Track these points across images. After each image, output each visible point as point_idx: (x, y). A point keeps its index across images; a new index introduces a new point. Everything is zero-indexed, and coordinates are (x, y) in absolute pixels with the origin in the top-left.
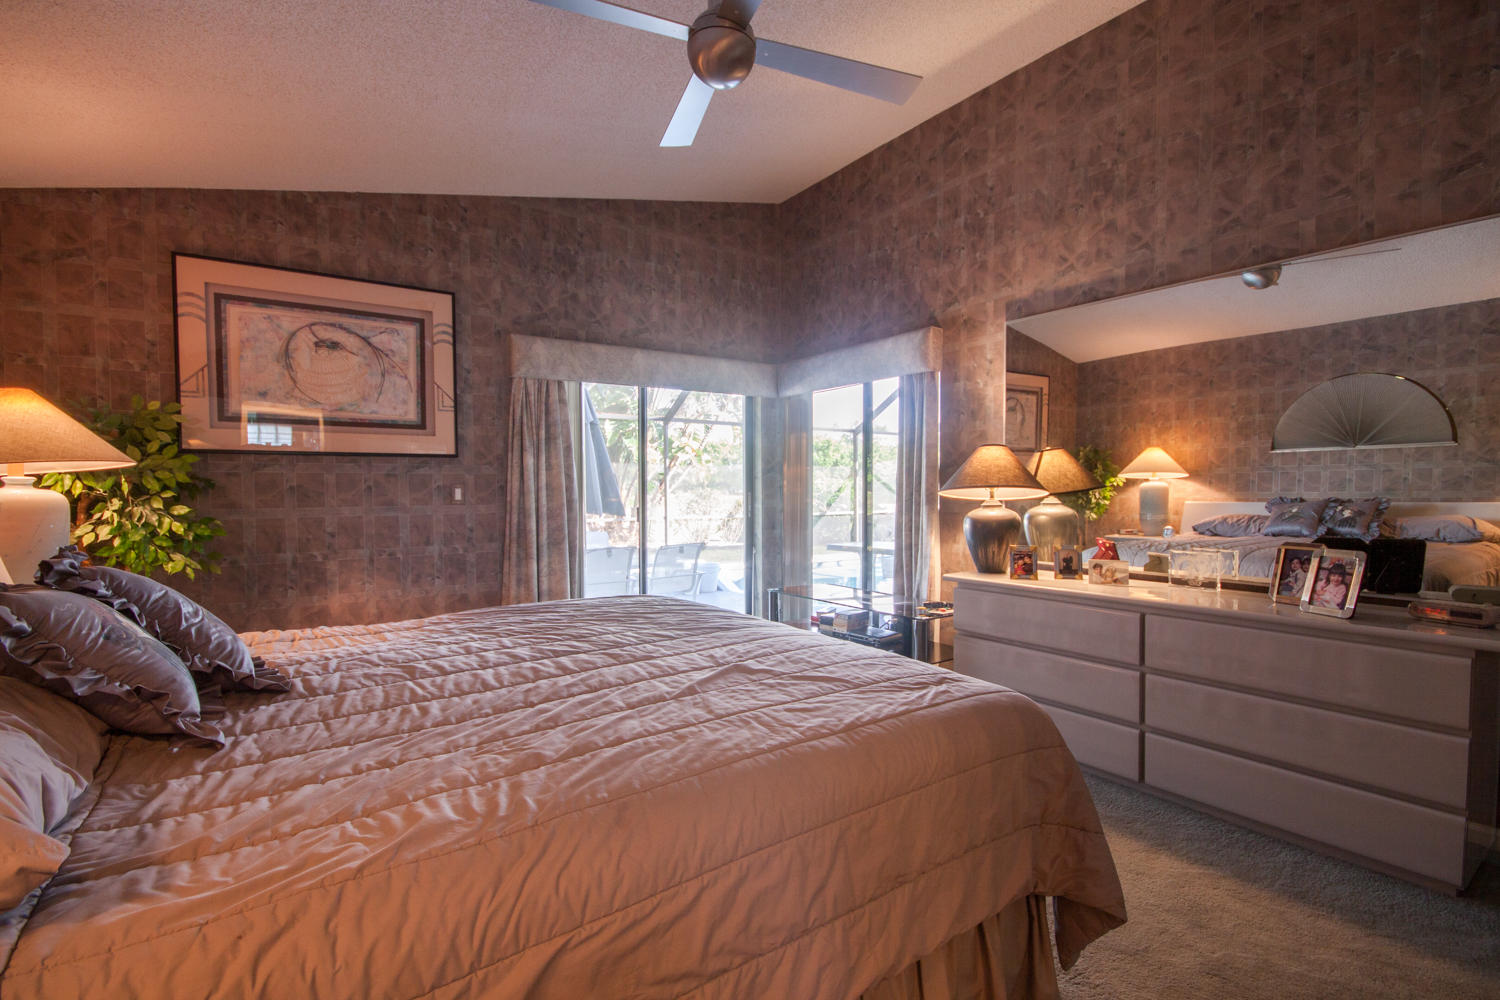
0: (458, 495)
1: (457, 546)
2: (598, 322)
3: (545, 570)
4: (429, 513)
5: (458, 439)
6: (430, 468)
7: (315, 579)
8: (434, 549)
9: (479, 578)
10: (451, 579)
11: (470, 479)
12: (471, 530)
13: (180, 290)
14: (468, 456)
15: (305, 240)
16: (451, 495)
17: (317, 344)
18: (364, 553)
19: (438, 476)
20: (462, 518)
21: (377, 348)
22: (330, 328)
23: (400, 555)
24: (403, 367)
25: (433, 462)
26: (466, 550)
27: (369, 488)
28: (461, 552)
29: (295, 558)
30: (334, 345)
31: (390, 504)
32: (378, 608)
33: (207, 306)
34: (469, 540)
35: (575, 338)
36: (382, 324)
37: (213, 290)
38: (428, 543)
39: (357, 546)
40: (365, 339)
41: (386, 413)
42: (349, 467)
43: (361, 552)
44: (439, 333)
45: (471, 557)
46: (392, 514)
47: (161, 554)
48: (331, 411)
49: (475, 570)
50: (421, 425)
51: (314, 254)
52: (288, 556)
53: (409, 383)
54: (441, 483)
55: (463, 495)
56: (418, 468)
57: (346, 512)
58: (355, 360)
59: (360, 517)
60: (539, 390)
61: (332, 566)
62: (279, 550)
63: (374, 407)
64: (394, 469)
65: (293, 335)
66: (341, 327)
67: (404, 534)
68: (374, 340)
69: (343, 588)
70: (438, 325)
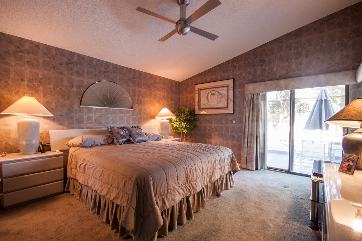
0: (234, 122)
1: (234, 133)
2: (272, 75)
3: (249, 141)
4: (228, 126)
5: (234, 110)
6: (229, 116)
7: (210, 137)
8: (229, 133)
9: (238, 141)
10: (232, 140)
11: (237, 119)
12: (237, 130)
13: (196, 90)
14: (236, 113)
15: (211, 77)
16: (233, 122)
17: (211, 95)
18: (218, 133)
19: (230, 118)
20: (235, 127)
21: (220, 93)
22: (213, 91)
23: (223, 134)
24: (224, 96)
25: (230, 115)
26: (235, 134)
27: (219, 120)
28: (234, 134)
29: (208, 132)
30: (214, 94)
31: (222, 124)
32: (219, 143)
33: (198, 91)
34: (236, 132)
35: (264, 81)
36: (221, 88)
37: (199, 89)
38: (228, 132)
39: (216, 131)
40: (218, 92)
41: (221, 106)
42: (216, 116)
43: (217, 132)
44: (231, 88)
45: (236, 136)
46: (222, 125)
47: (183, 129)
48: (213, 106)
49: (237, 139)
50: (227, 107)
51: (212, 79)
52: (207, 132)
53: (225, 99)
54: (231, 120)
55: (235, 122)
56: (227, 116)
57: (215, 125)
58: (217, 96)
59: (217, 126)
60: (251, 97)
61: (213, 135)
62: (206, 131)
63: (219, 105)
64: (223, 117)
65: (208, 93)
66: (215, 91)
67: (224, 129)
68: (220, 92)
69: (214, 139)
70: (230, 86)
